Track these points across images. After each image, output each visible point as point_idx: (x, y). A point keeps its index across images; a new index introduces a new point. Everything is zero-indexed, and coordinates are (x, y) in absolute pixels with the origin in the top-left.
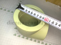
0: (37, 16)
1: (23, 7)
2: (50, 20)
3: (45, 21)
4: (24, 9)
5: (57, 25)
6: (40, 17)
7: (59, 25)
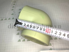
0: (37, 29)
1: (21, 22)
2: (52, 31)
3: (47, 33)
4: (22, 23)
5: (61, 35)
6: (40, 29)
7: (63, 35)
